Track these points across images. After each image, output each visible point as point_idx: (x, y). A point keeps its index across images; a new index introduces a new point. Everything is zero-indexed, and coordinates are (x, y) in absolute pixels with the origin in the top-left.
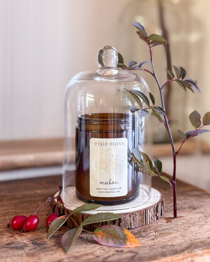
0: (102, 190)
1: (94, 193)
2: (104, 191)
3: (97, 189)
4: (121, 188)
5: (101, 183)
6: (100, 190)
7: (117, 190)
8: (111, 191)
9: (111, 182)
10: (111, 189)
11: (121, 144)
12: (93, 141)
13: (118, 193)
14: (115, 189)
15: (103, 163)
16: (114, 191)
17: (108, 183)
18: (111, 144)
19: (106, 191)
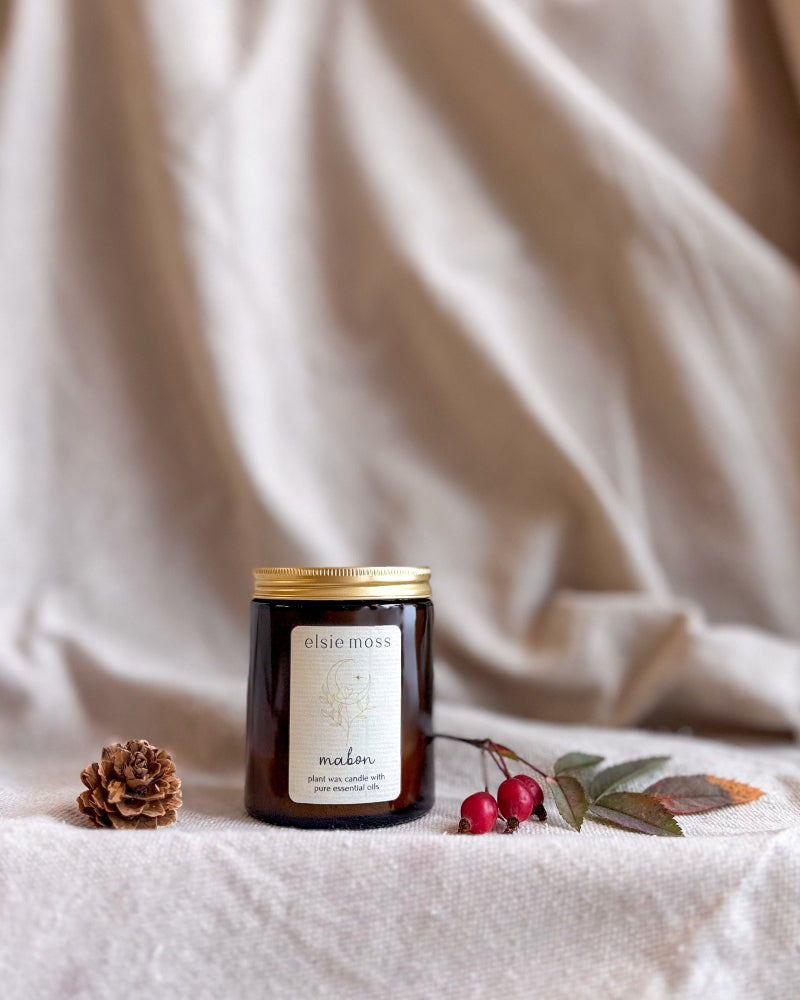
0: (327, 784)
1: (301, 791)
2: (333, 785)
3: (312, 779)
4: (380, 776)
5: (323, 760)
6: (320, 784)
7: (370, 782)
8: (352, 784)
9: (353, 757)
10: (351, 780)
11: (384, 643)
12: (300, 634)
13: (372, 792)
14: (366, 779)
15: (330, 699)
16: (360, 784)
17: (344, 761)
18: (354, 643)
19: (338, 784)
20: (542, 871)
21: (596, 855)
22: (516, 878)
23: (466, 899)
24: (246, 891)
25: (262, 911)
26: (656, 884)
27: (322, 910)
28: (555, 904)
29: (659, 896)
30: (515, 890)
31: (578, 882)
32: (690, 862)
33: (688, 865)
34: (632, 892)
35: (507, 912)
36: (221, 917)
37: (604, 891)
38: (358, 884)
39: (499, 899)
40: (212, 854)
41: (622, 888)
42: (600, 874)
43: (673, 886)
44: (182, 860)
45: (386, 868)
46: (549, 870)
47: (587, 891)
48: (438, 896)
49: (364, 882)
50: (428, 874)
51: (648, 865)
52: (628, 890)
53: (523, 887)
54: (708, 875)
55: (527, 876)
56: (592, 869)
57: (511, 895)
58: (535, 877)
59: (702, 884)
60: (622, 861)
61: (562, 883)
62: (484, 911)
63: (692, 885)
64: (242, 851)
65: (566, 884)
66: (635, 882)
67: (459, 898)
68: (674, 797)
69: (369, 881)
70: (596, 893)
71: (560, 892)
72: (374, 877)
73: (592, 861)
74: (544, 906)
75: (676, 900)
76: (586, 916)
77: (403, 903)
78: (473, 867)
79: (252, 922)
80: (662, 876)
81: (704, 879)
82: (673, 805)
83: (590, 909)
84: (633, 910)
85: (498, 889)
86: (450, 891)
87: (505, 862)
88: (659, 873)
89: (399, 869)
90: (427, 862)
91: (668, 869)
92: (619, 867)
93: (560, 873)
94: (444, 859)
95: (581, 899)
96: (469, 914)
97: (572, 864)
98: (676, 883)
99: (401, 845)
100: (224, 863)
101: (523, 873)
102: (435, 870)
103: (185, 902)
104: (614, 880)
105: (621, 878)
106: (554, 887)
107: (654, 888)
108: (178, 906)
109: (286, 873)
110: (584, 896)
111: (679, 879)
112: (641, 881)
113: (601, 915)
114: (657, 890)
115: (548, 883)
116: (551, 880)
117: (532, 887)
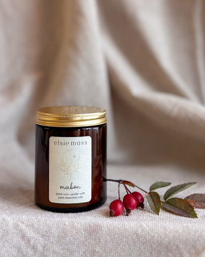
0: (63, 196)
1: (53, 199)
2: (65, 196)
3: (57, 194)
4: (83, 193)
5: (61, 187)
6: (60, 196)
7: (79, 195)
9: (73, 186)
10: (72, 195)
11: (84, 143)
12: (53, 140)
13: (80, 199)
14: (77, 194)
15: (64, 165)
16: (76, 196)
17: (69, 188)
18: (73, 143)
19: (67, 196)
20: (137, 236)
21: (158, 230)
22: (128, 238)
23: (109, 246)
24: (29, 241)
25: (34, 248)
26: (180, 242)
27: (56, 248)
28: (142, 248)
29: (181, 246)
30: (127, 243)
31: (151, 240)
32: (193, 234)
33: (192, 235)
34: (171, 244)
35: (124, 250)
36: (19, 250)
37: (160, 244)
38: (69, 239)
39: (121, 245)
40: (16, 226)
41: (167, 243)
42: (159, 237)
43: (186, 243)
44: (5, 229)
45: (80, 233)
46: (140, 235)
47: (154, 244)
48: (99, 244)
49: (71, 238)
50: (96, 236)
51: (177, 234)
52: (169, 244)
53: (130, 241)
54: (200, 239)
55: (132, 237)
56: (156, 235)
57: (126, 244)
58: (135, 238)
59: (198, 242)
60: (167, 233)
61: (145, 240)
62: (116, 250)
63: (194, 242)
64: (27, 226)
65: (146, 241)
66: (172, 241)
67: (106, 245)
68: (196, 201)
69: (74, 238)
70: (157, 244)
71: (144, 244)
72: (75, 236)
73: (156, 232)
74: (138, 249)
75: (187, 248)
76: (154, 253)
77: (86, 246)
78: (112, 234)
79: (31, 252)
80: (182, 239)
81: (198, 240)
82: (195, 204)
83: (155, 250)
84: (171, 251)
85: (121, 242)
86: (103, 242)
87: (124, 232)
88: (181, 238)
89: (85, 234)
90: (95, 231)
91: (184, 236)
92: (167, 235)
93: (144, 237)
94: (101, 230)
95: (152, 247)
96: (110, 251)
97: (149, 233)
98: (188, 242)
99: (86, 224)
100: (21, 230)
101: (131, 237)
102: (98, 235)
103: (6, 244)
104: (164, 240)
105: (167, 239)
106: (142, 242)
107: (179, 243)
108: (4, 246)
109: (43, 234)
110: (153, 245)
111: (189, 240)
112: (174, 241)
113: (159, 252)
114: (180, 244)
115: (140, 240)
116: (141, 239)
117: (134, 241)
